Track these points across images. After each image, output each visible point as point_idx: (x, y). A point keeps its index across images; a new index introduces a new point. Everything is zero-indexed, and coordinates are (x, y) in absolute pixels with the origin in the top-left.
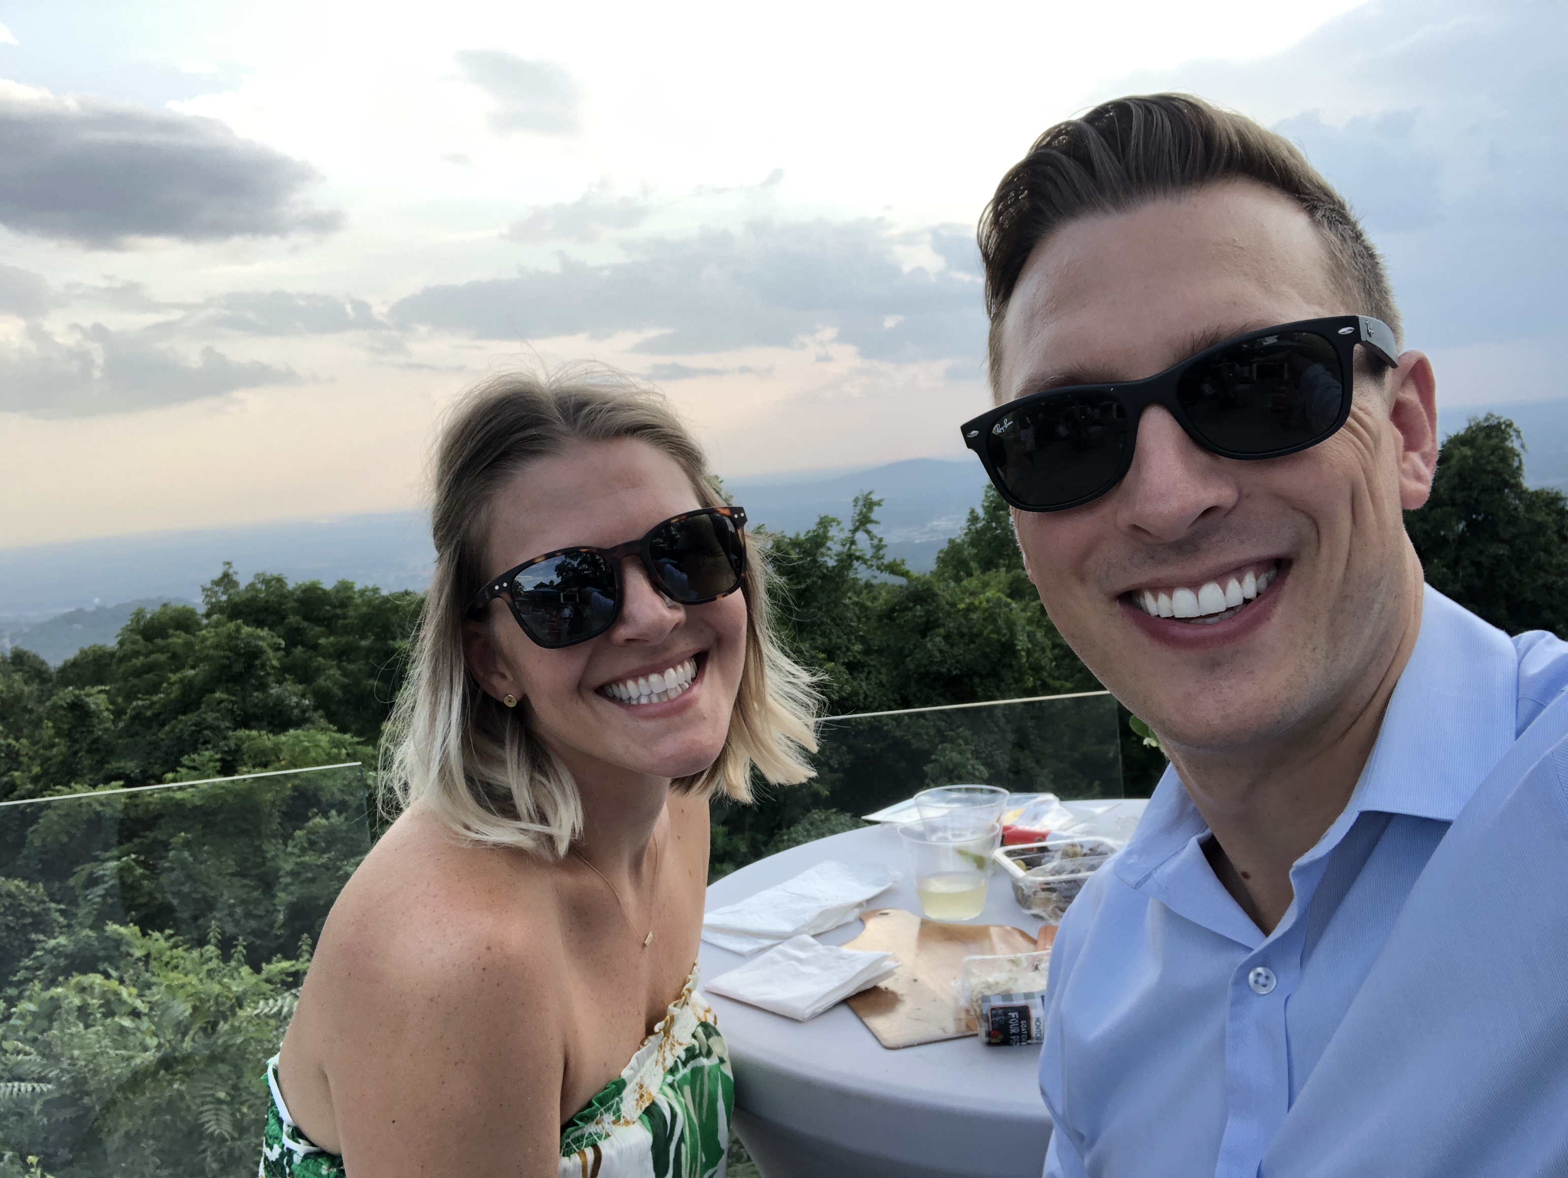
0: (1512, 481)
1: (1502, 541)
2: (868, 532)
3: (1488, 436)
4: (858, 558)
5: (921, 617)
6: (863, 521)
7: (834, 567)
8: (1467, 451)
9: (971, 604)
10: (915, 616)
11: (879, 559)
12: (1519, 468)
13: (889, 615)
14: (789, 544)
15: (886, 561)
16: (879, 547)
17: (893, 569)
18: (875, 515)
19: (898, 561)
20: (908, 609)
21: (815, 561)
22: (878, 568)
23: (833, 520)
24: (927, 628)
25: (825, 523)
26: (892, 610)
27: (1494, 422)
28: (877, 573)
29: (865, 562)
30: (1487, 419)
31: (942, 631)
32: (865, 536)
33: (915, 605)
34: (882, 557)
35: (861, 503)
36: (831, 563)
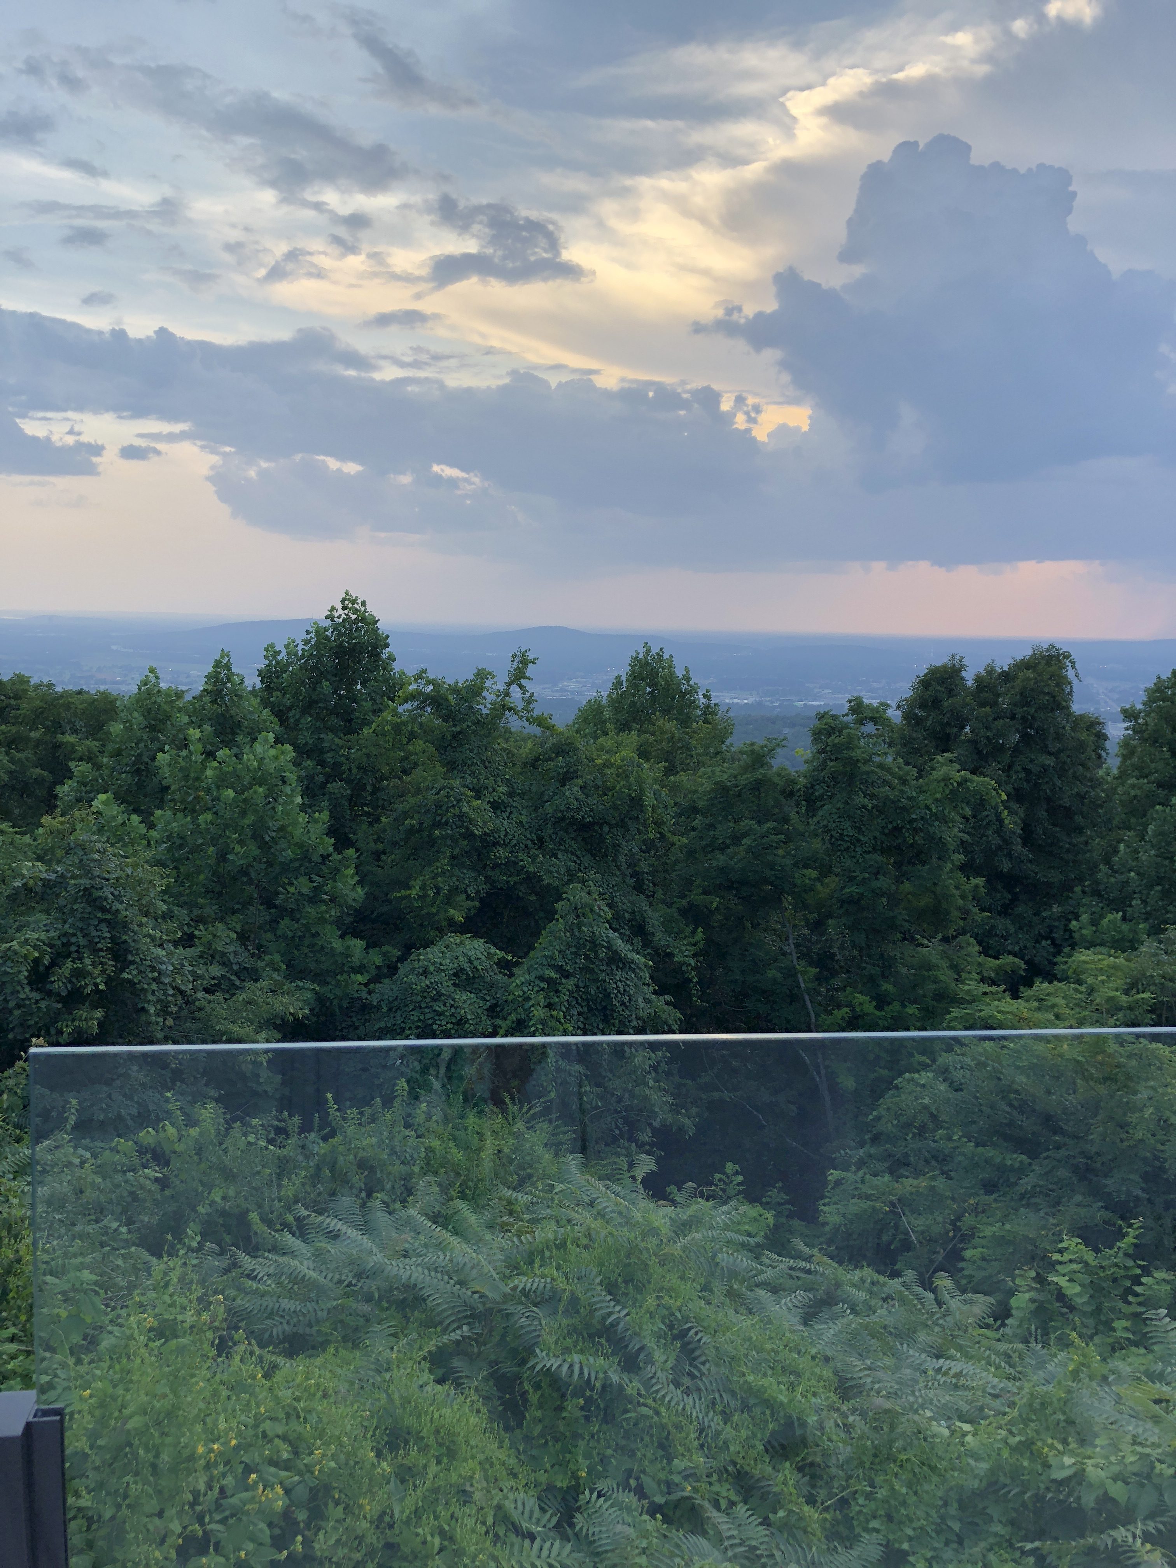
0: (1064, 704)
1: (1050, 754)
2: (522, 687)
3: (1048, 664)
4: (510, 709)
5: (562, 767)
6: (518, 676)
7: (487, 715)
8: (1030, 674)
9: (608, 760)
10: (557, 766)
11: (528, 711)
12: (1070, 693)
13: (533, 763)
14: (448, 690)
15: (535, 714)
16: (530, 701)
17: (540, 722)
18: (531, 670)
19: (546, 715)
20: (551, 759)
21: (471, 708)
22: (528, 720)
23: (489, 674)
24: (566, 778)
25: (482, 675)
26: (537, 759)
27: (1054, 652)
28: (526, 724)
29: (516, 713)
30: (1048, 650)
31: (580, 782)
32: (518, 689)
33: (557, 757)
34: (532, 710)
35: (517, 659)
36: (485, 711)
